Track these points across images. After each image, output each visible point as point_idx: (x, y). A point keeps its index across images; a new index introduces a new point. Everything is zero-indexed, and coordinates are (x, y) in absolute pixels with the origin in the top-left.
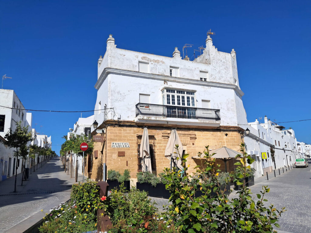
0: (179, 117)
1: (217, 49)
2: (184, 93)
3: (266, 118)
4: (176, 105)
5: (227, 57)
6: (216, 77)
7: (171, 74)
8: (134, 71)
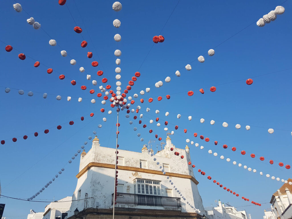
0: (148, 205)
1: (175, 146)
2: (151, 183)
3: (220, 202)
4: (145, 194)
5: (182, 152)
6: (175, 169)
7: (141, 166)
8: (113, 165)
